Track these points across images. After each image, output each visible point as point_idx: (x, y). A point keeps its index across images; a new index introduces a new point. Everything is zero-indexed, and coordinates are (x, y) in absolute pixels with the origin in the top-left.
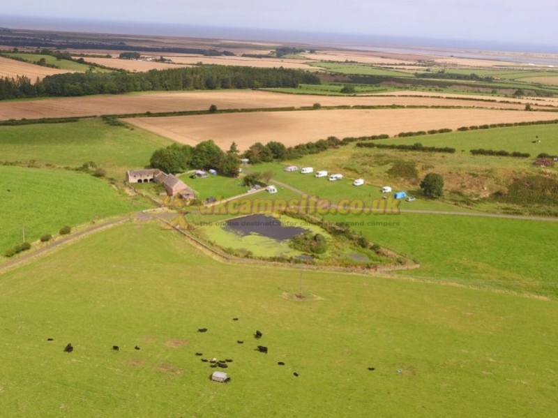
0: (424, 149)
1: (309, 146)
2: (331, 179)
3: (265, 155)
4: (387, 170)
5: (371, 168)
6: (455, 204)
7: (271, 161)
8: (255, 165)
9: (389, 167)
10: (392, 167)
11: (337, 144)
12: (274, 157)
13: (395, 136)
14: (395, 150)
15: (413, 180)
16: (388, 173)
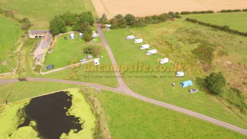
0: (230, 31)
1: (154, 17)
2: (147, 54)
3: (120, 24)
4: (193, 49)
5: (183, 45)
6: (229, 108)
7: (125, 27)
8: (114, 30)
9: (195, 46)
10: (197, 47)
11: (173, 17)
12: (128, 24)
13: (218, 12)
14: (209, 28)
15: (206, 65)
16: (192, 52)
